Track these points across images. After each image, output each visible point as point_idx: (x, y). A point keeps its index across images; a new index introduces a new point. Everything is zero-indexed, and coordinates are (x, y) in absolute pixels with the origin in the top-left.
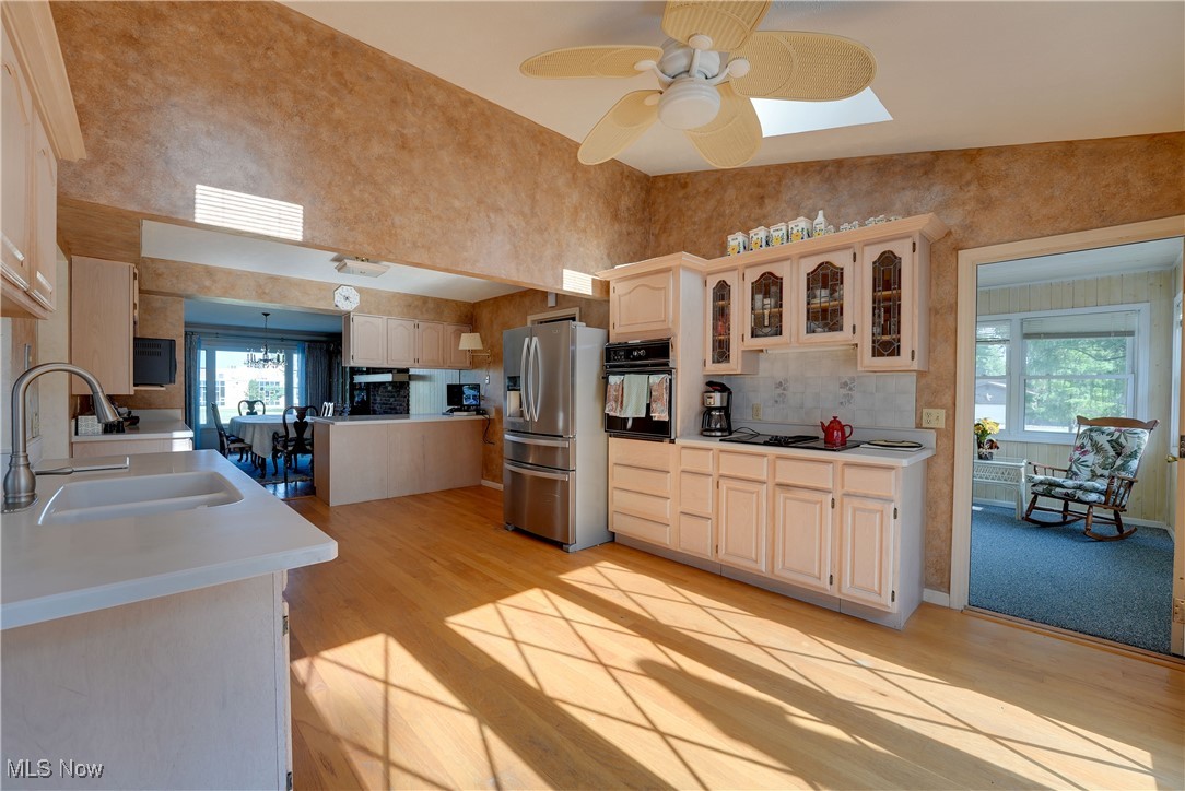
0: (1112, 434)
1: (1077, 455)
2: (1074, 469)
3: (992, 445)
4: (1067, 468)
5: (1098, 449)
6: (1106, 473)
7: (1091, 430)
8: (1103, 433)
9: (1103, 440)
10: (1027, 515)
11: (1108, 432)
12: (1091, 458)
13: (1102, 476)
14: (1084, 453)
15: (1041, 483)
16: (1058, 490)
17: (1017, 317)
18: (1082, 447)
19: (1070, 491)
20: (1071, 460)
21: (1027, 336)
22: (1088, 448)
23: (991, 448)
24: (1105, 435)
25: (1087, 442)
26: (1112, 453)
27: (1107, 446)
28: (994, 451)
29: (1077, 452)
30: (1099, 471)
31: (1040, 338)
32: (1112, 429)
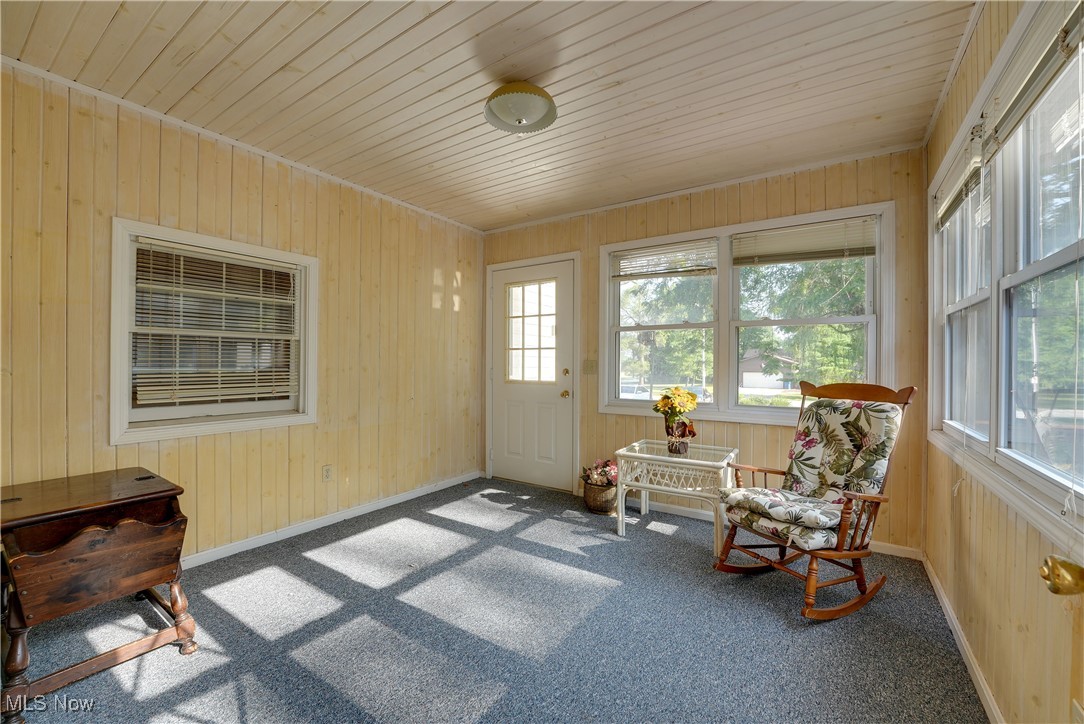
0: (847, 412)
1: (799, 447)
2: (796, 472)
3: (686, 430)
4: (785, 469)
5: (829, 438)
6: (841, 480)
7: (818, 405)
8: (835, 409)
9: (835, 421)
10: (722, 561)
11: (842, 407)
12: (819, 453)
13: (834, 485)
14: (809, 444)
15: (739, 506)
16: (763, 522)
17: (725, 232)
18: (807, 433)
19: (780, 527)
20: (791, 458)
21: (738, 261)
22: (815, 435)
23: (683, 435)
24: (837, 414)
25: (812, 424)
26: (848, 445)
27: (841, 433)
28: (688, 440)
29: (800, 443)
30: (831, 477)
31: (753, 262)
32: (848, 402)
